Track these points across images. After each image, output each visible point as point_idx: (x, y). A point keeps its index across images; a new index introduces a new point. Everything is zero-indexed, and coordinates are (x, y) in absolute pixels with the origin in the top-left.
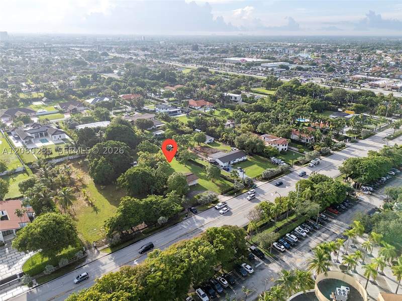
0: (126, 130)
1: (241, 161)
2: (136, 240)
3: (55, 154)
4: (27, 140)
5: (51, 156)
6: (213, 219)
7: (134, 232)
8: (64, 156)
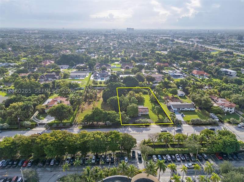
0: (133, 80)
1: (189, 111)
2: (95, 128)
3: (99, 85)
4: (96, 77)
5: (97, 85)
6: (136, 133)
7: (97, 125)
8: (102, 87)
